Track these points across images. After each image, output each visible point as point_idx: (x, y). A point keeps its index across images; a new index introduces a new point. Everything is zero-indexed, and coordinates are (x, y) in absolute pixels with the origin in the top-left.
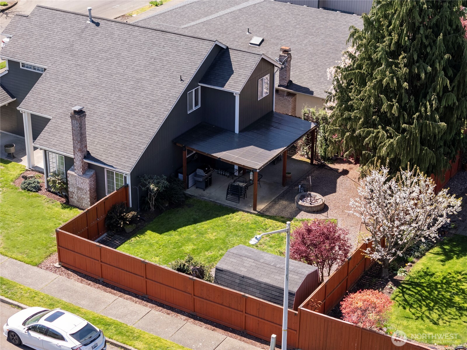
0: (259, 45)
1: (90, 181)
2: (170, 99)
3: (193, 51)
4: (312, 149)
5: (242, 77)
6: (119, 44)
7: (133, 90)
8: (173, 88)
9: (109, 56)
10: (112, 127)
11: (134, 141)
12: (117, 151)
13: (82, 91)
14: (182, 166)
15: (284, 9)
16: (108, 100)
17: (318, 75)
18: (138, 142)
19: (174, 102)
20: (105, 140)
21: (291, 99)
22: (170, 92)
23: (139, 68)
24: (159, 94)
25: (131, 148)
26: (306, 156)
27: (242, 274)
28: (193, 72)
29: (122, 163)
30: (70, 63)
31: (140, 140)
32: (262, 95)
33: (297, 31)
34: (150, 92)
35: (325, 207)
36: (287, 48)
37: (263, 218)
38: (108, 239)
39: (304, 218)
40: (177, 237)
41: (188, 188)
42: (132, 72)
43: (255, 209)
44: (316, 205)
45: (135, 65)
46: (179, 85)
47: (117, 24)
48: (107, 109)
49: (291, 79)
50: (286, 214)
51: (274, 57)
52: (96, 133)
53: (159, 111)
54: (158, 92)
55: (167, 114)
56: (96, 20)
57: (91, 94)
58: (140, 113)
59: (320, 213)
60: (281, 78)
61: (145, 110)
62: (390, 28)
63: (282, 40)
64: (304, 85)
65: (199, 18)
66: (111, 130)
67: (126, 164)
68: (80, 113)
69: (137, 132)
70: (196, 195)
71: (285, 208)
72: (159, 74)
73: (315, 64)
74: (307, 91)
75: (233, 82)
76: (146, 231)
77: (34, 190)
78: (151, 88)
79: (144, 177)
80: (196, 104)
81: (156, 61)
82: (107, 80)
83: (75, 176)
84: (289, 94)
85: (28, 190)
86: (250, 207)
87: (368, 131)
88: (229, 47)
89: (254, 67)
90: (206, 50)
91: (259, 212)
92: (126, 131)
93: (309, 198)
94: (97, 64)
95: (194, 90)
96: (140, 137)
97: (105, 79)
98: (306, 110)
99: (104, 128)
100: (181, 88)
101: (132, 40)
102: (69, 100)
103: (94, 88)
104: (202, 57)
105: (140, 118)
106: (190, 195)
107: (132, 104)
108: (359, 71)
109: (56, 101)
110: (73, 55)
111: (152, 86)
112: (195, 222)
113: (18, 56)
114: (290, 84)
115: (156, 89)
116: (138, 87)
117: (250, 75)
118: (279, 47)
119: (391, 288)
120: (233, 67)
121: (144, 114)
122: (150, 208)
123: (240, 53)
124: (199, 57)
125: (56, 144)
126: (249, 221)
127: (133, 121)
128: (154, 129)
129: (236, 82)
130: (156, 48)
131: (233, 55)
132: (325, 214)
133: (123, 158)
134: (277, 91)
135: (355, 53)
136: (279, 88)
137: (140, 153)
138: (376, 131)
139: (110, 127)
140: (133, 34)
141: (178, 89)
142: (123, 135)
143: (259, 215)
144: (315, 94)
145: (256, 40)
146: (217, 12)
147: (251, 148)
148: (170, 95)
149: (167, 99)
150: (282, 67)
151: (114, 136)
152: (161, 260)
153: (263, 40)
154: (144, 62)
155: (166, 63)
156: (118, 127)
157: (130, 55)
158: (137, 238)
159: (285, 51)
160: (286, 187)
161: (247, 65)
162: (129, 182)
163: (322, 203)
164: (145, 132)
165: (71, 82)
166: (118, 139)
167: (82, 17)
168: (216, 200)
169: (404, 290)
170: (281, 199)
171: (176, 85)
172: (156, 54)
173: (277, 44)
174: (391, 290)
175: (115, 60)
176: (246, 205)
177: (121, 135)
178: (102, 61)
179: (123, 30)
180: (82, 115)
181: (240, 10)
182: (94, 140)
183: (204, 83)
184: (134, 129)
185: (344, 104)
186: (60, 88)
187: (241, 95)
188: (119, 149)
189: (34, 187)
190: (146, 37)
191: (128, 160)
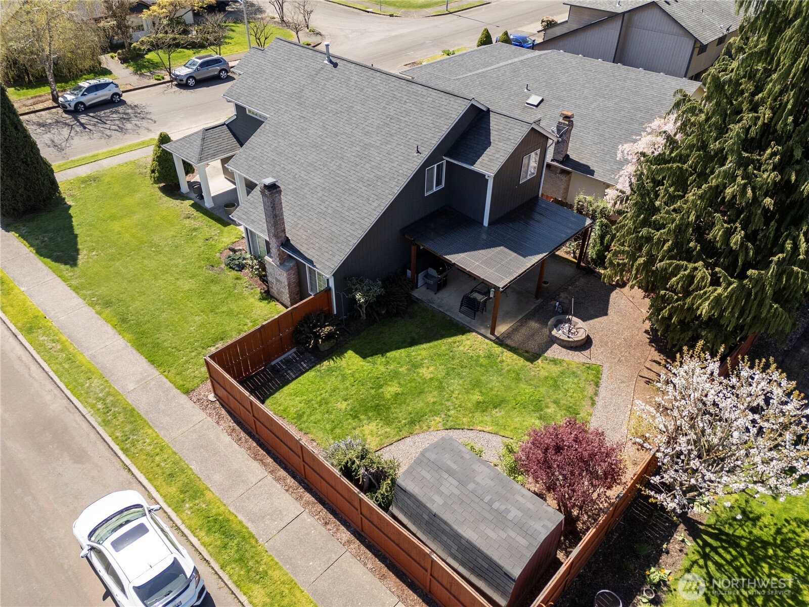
0: (537, 106)
1: (288, 275)
2: (399, 178)
3: (439, 111)
4: (582, 247)
5: (500, 154)
6: (354, 93)
7: (357, 160)
8: (405, 163)
9: (340, 109)
10: (322, 207)
11: (344, 232)
12: (321, 243)
13: (299, 153)
14: (410, 262)
15: (574, 63)
16: (325, 169)
17: (603, 150)
18: (348, 234)
19: (404, 182)
20: (311, 225)
21: (564, 178)
22: (400, 168)
23: (370, 129)
24: (387, 169)
25: (338, 241)
26: (572, 255)
27: (435, 509)
28: (435, 142)
29: (324, 261)
30: (295, 113)
31: (351, 231)
32: (526, 177)
33: (586, 91)
34: (377, 165)
35: (587, 341)
36: (569, 114)
37: (500, 349)
38: (295, 359)
39: (556, 357)
40: (382, 369)
41: (417, 288)
42: (360, 134)
43: (492, 333)
44: (576, 339)
45: (366, 124)
46: (414, 159)
47: (358, 67)
48: (322, 181)
49: (568, 153)
50: (532, 346)
51: (549, 128)
52: (303, 212)
53: (382, 193)
54: (387, 165)
55: (391, 198)
56: (334, 60)
57: (309, 158)
58: (359, 193)
59: (580, 351)
60: (556, 152)
61: (366, 188)
62: (757, 97)
63: (565, 101)
64: (583, 162)
65: (478, 69)
66: (320, 211)
67: (326, 263)
68: (273, 189)
69: (350, 219)
70: (424, 299)
71: (533, 335)
72: (392, 140)
73: (601, 135)
74: (587, 170)
75: (487, 159)
76: (346, 352)
77: (237, 268)
78: (379, 159)
79: (351, 281)
80: (439, 183)
81: (392, 121)
82: (330, 140)
83: (273, 265)
84: (563, 172)
85: (231, 268)
86: (486, 327)
87: (677, 265)
88: (491, 108)
89: (519, 140)
90: (457, 110)
91: (498, 338)
92: (338, 216)
93: (567, 325)
94: (324, 118)
95: (436, 165)
96: (352, 227)
97: (328, 140)
98: (581, 197)
99: (314, 207)
100: (415, 163)
101: (370, 90)
102: (283, 162)
103: (313, 150)
104: (449, 121)
105: (358, 200)
106: (417, 299)
107: (352, 178)
108: (678, 166)
109: (268, 161)
110: (300, 104)
111: (381, 156)
112: (413, 343)
113: (242, 98)
114: (567, 160)
115: (384, 161)
116: (364, 156)
117: (511, 151)
118: (560, 111)
119: (683, 541)
120: (491, 138)
121: (363, 195)
122: (360, 316)
123: (504, 119)
124: (446, 120)
125: (255, 220)
126: (481, 352)
127: (349, 202)
128: (371, 218)
129: (490, 160)
130: (396, 103)
131: (494, 120)
132: (586, 353)
133: (326, 254)
134: (549, 166)
135: (675, 135)
136: (553, 163)
137: (348, 250)
138: (691, 266)
139: (320, 206)
140: (373, 82)
141: (411, 165)
142: (333, 221)
143: (496, 343)
144: (596, 176)
145: (534, 100)
146: (498, 63)
147: (501, 251)
148: (401, 171)
149: (395, 176)
150: (558, 141)
151: (322, 219)
152: (349, 408)
153: (542, 100)
154: (378, 122)
155: (404, 125)
156: (329, 208)
157: (363, 110)
158: (332, 362)
159: (566, 117)
160: (540, 301)
161: (511, 138)
162: (332, 284)
163: (584, 336)
164: (360, 220)
165: (290, 138)
166: (325, 225)
167: (320, 55)
168: (447, 311)
169: (708, 550)
170: (530, 319)
171: (411, 158)
172: (395, 112)
173: (558, 107)
174: (683, 545)
175: (346, 115)
176: (483, 324)
177: (330, 220)
178: (331, 115)
179: (362, 75)
180: (274, 191)
181: (522, 61)
182: (299, 222)
183: (450, 157)
184: (347, 214)
185: (643, 213)
186: (276, 145)
187: (496, 177)
188: (325, 240)
189: (238, 265)
190: (387, 87)
191: (331, 257)
